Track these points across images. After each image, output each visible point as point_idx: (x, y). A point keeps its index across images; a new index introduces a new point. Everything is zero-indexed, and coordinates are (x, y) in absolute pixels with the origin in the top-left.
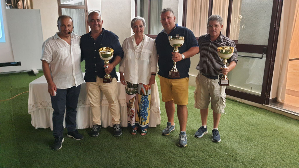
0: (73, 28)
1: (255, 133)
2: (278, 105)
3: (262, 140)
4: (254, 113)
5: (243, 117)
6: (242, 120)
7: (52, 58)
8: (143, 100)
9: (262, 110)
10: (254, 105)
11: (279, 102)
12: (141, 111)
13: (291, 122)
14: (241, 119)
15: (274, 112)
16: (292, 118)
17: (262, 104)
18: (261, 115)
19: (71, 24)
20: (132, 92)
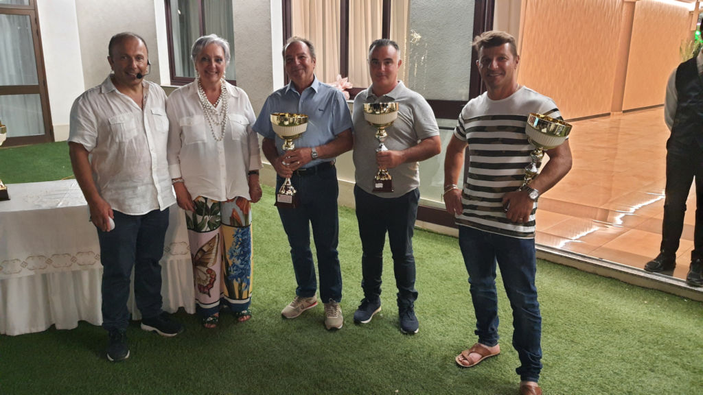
0: (148, 64)
1: (452, 297)
3: (466, 310)
4: (450, 252)
5: (427, 262)
6: (425, 268)
8: (240, 239)
10: (450, 234)
12: (237, 267)
14: (423, 267)
19: (142, 54)
20: (209, 226)
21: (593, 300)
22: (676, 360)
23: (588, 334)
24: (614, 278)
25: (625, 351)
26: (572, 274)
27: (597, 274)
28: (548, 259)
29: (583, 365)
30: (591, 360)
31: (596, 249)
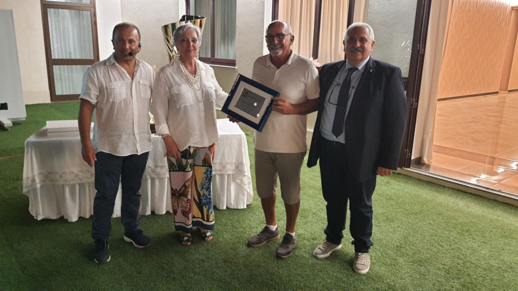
0: (140, 46)
2: (424, 168)
8: (209, 176)
9: (402, 176)
11: (424, 164)
13: (444, 192)
15: (419, 179)
16: (444, 187)
17: (401, 167)
18: (401, 184)
21: (495, 217)
24: (509, 204)
26: (479, 200)
27: (497, 201)
28: (460, 189)
31: (495, 184)
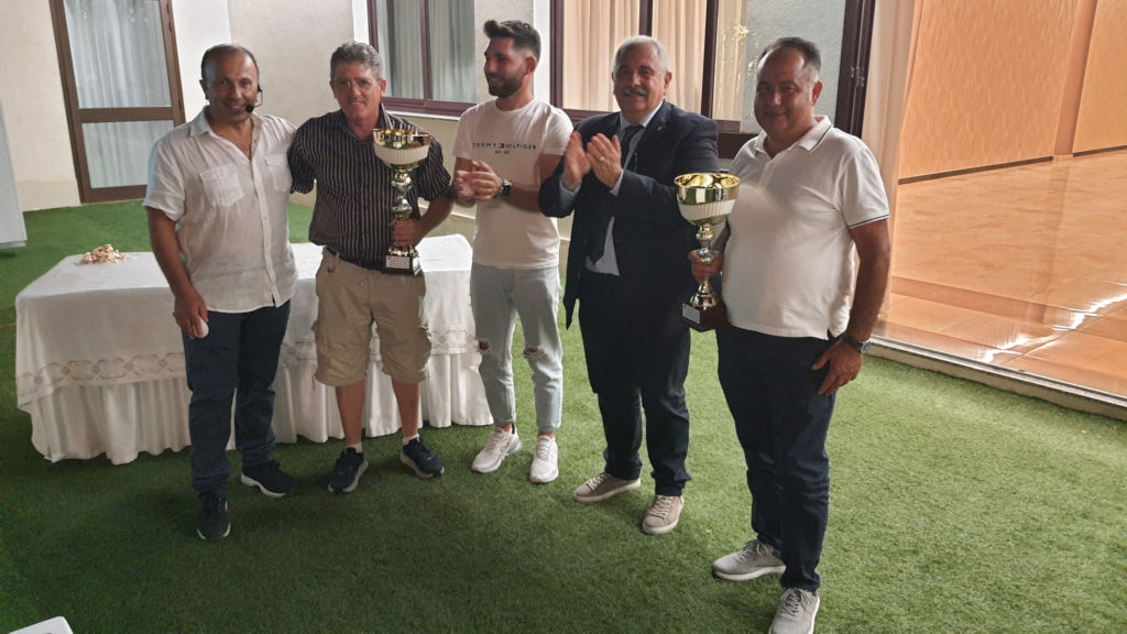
0: (259, 90)
7: (185, 202)
13: (909, 378)
19: (250, 77)
21: (1006, 427)
22: (1120, 505)
23: (997, 470)
24: (1040, 399)
25: (1048, 492)
26: (979, 392)
27: (1014, 393)
28: (945, 371)
29: (988, 507)
30: (999, 502)
31: (1013, 358)
